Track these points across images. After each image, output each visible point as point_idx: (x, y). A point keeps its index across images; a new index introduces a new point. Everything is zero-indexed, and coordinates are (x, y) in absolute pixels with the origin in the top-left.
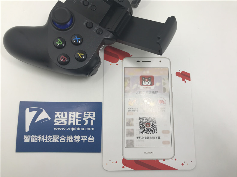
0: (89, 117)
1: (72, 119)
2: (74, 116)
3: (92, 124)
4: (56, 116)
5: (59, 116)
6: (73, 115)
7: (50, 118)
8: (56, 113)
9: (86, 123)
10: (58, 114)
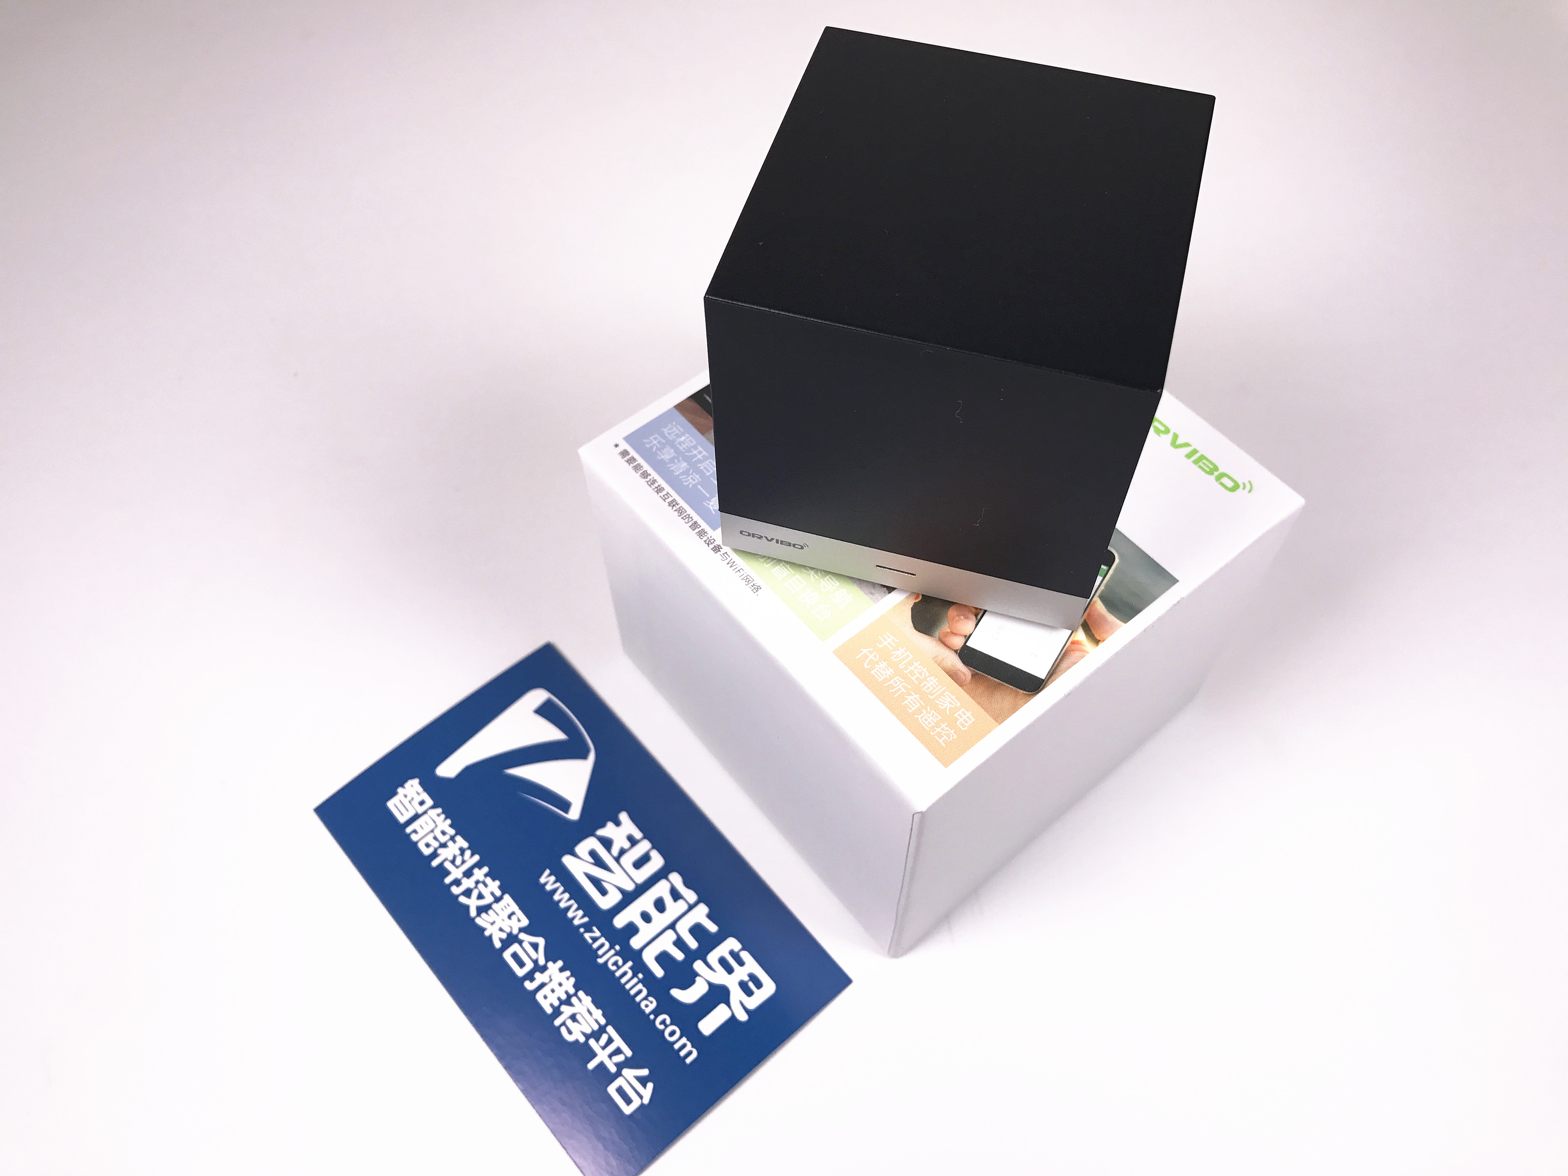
2: (674, 910)
3: (708, 1025)
4: (609, 830)
5: (620, 842)
7: (574, 814)
8: (624, 817)
9: (688, 996)
10: (622, 830)
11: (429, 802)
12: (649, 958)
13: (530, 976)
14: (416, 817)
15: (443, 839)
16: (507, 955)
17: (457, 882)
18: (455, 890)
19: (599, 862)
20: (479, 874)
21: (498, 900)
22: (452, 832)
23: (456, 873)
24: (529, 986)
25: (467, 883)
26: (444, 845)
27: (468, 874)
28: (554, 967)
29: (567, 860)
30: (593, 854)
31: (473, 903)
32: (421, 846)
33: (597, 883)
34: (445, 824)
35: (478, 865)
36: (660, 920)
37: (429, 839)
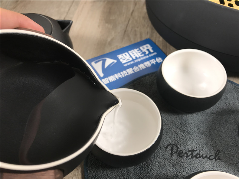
0: (146, 48)
1: (134, 55)
2: (134, 52)
3: (152, 51)
4: (119, 58)
5: (122, 57)
6: (132, 52)
7: (115, 61)
8: (118, 56)
9: (147, 52)
10: (120, 56)
11: (107, 78)
12: (141, 56)
13: (140, 69)
14: (109, 80)
15: (114, 77)
16: (136, 71)
17: (122, 76)
18: (123, 76)
19: (124, 59)
20: (121, 73)
21: (127, 71)
22: (113, 76)
23: (121, 76)
24: (141, 69)
25: (123, 75)
26: (115, 77)
27: (121, 74)
28: (139, 66)
29: (123, 63)
30: (123, 60)
31: (126, 75)
32: (114, 80)
33: (127, 60)
34: (112, 77)
35: (120, 73)
36: (135, 54)
37: (113, 79)
